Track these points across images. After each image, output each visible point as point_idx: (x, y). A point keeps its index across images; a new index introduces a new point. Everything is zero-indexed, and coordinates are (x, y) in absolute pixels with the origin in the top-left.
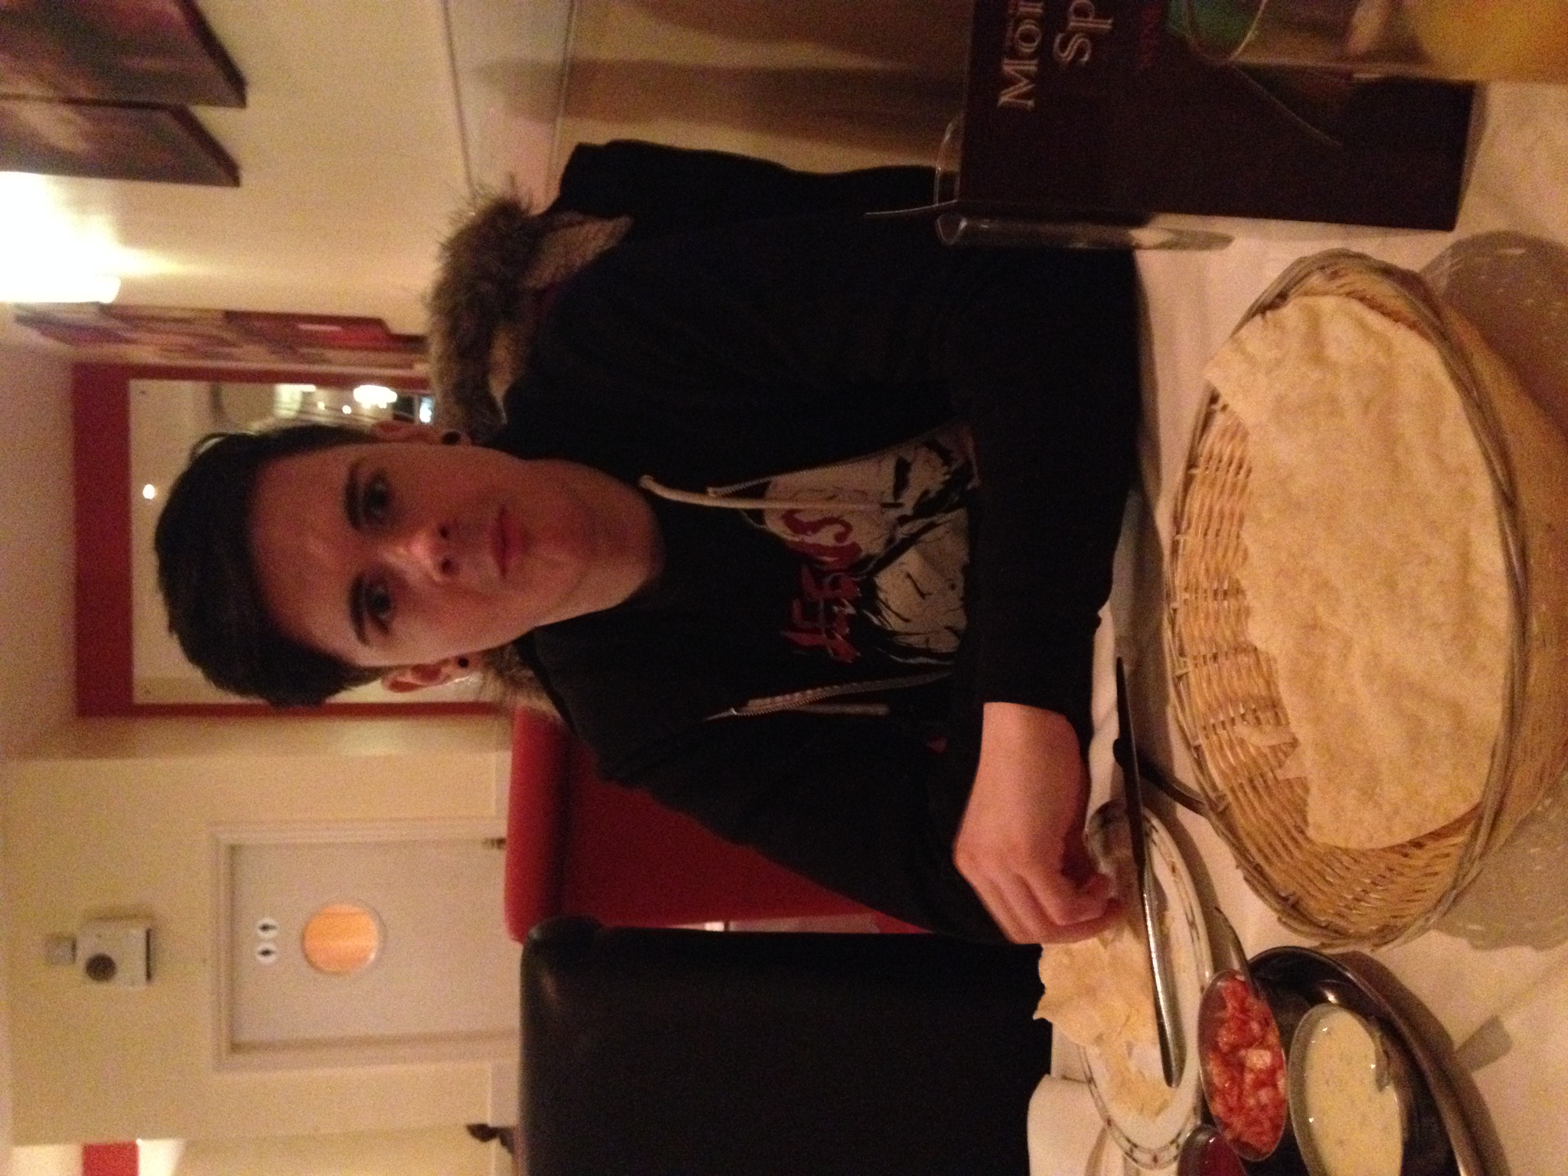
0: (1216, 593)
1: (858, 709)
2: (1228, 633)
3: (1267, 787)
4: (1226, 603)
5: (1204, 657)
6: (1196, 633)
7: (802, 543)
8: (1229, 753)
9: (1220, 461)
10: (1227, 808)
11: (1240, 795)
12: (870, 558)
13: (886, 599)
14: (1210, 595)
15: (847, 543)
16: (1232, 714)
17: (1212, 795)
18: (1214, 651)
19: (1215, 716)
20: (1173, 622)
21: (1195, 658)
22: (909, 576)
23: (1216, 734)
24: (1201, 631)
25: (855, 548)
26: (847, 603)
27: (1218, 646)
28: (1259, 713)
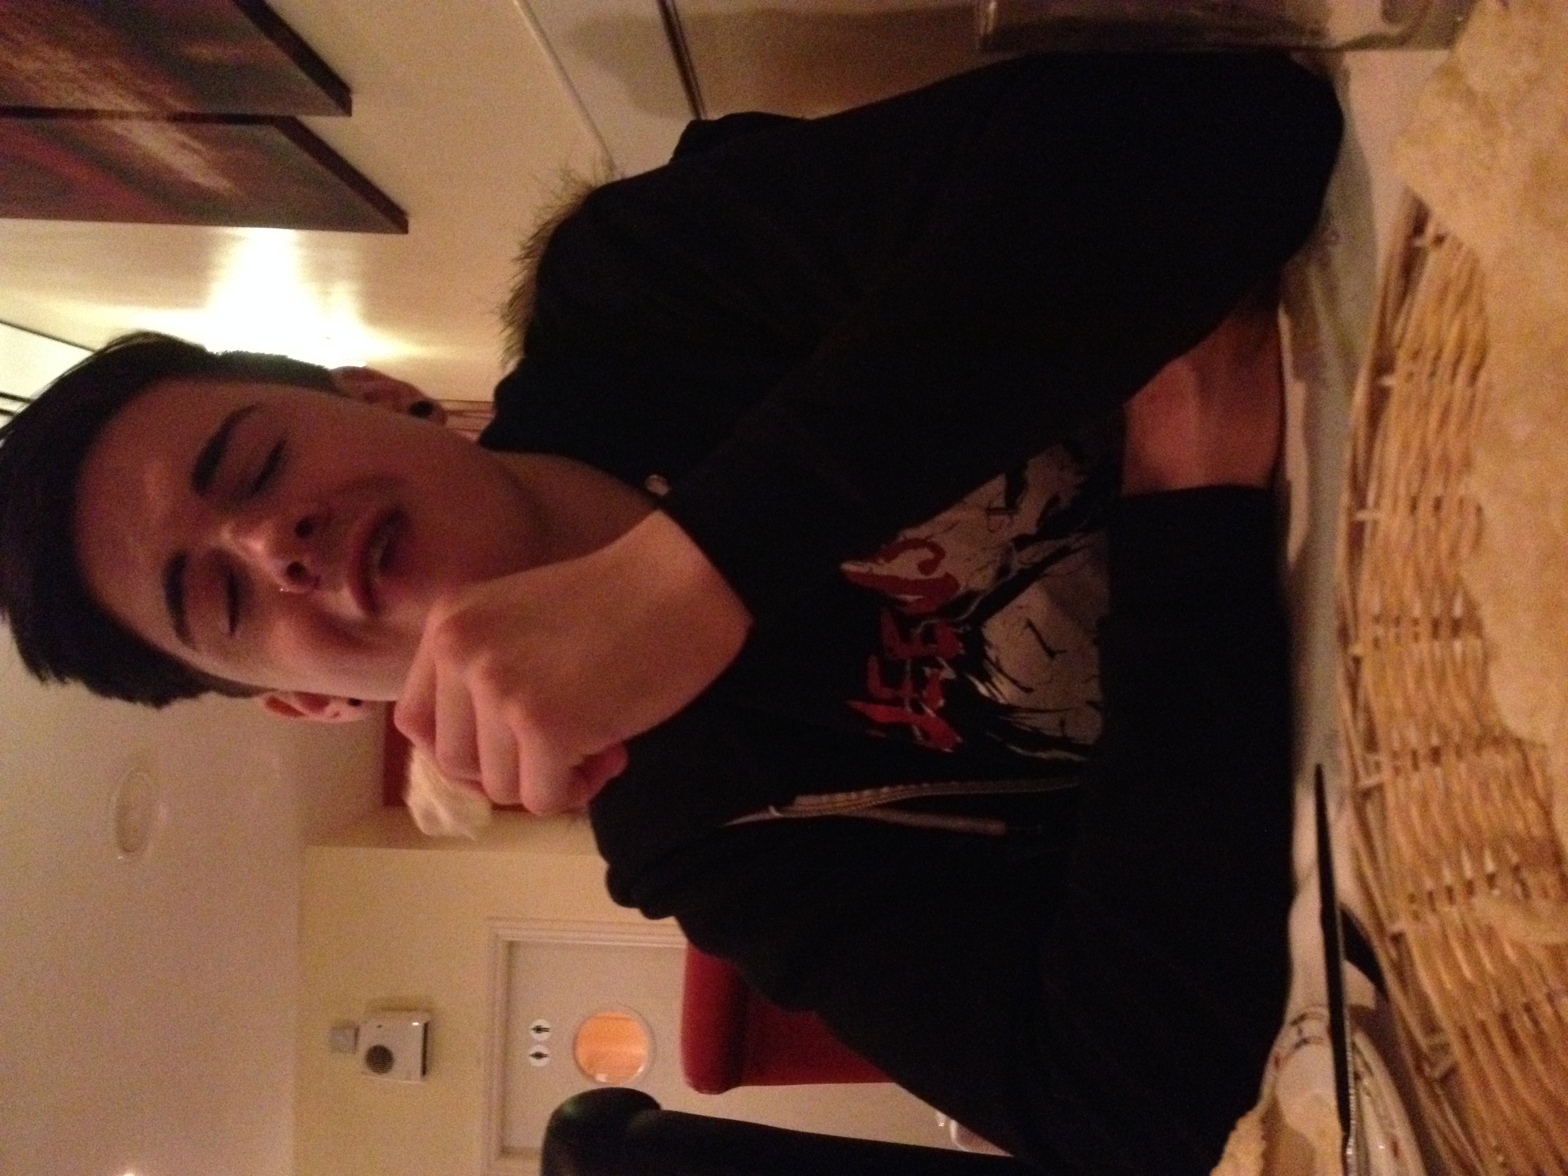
0: (1436, 625)
1: (959, 823)
2: (1462, 705)
3: (1540, 1038)
4: (1458, 645)
5: (1414, 754)
6: (1399, 704)
7: (870, 575)
8: (1460, 954)
9: (1437, 357)
10: (1453, 1070)
11: (1478, 1045)
12: (971, 595)
13: (997, 658)
14: (1424, 629)
15: (937, 574)
16: (1469, 872)
17: (1423, 1042)
18: (1435, 741)
19: (1437, 875)
20: (1353, 684)
21: (1395, 755)
22: (1030, 625)
23: (1434, 910)
24: (1407, 700)
25: (949, 581)
26: (944, 663)
27: (1445, 735)
28: (1525, 874)
